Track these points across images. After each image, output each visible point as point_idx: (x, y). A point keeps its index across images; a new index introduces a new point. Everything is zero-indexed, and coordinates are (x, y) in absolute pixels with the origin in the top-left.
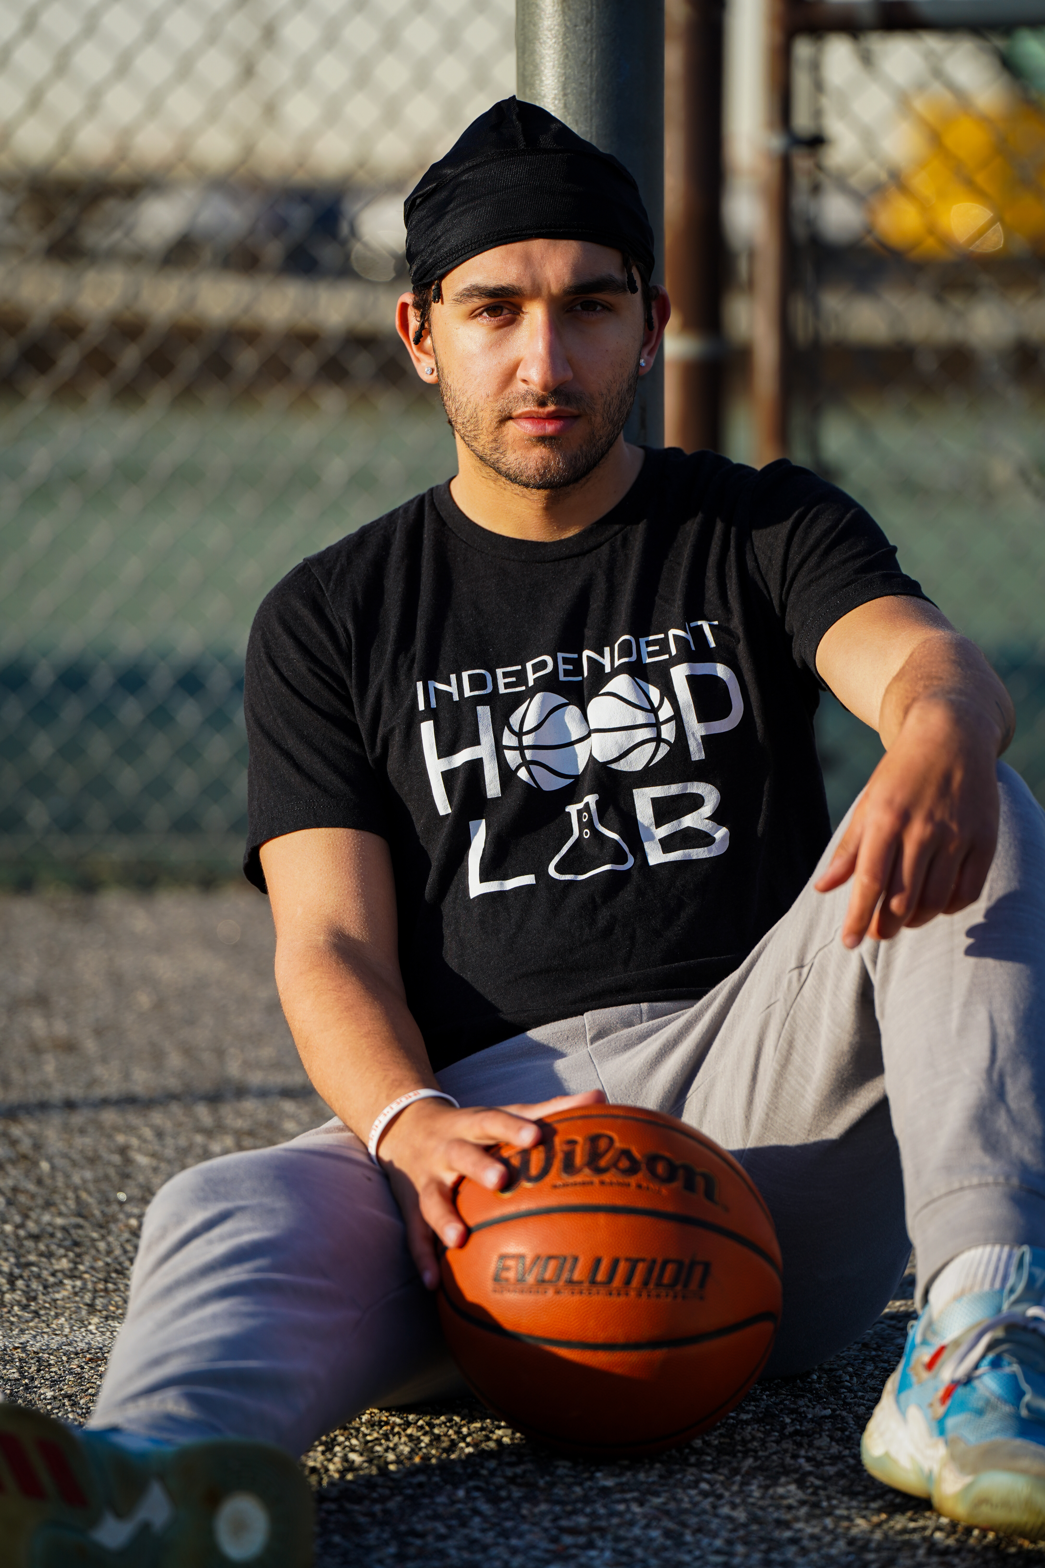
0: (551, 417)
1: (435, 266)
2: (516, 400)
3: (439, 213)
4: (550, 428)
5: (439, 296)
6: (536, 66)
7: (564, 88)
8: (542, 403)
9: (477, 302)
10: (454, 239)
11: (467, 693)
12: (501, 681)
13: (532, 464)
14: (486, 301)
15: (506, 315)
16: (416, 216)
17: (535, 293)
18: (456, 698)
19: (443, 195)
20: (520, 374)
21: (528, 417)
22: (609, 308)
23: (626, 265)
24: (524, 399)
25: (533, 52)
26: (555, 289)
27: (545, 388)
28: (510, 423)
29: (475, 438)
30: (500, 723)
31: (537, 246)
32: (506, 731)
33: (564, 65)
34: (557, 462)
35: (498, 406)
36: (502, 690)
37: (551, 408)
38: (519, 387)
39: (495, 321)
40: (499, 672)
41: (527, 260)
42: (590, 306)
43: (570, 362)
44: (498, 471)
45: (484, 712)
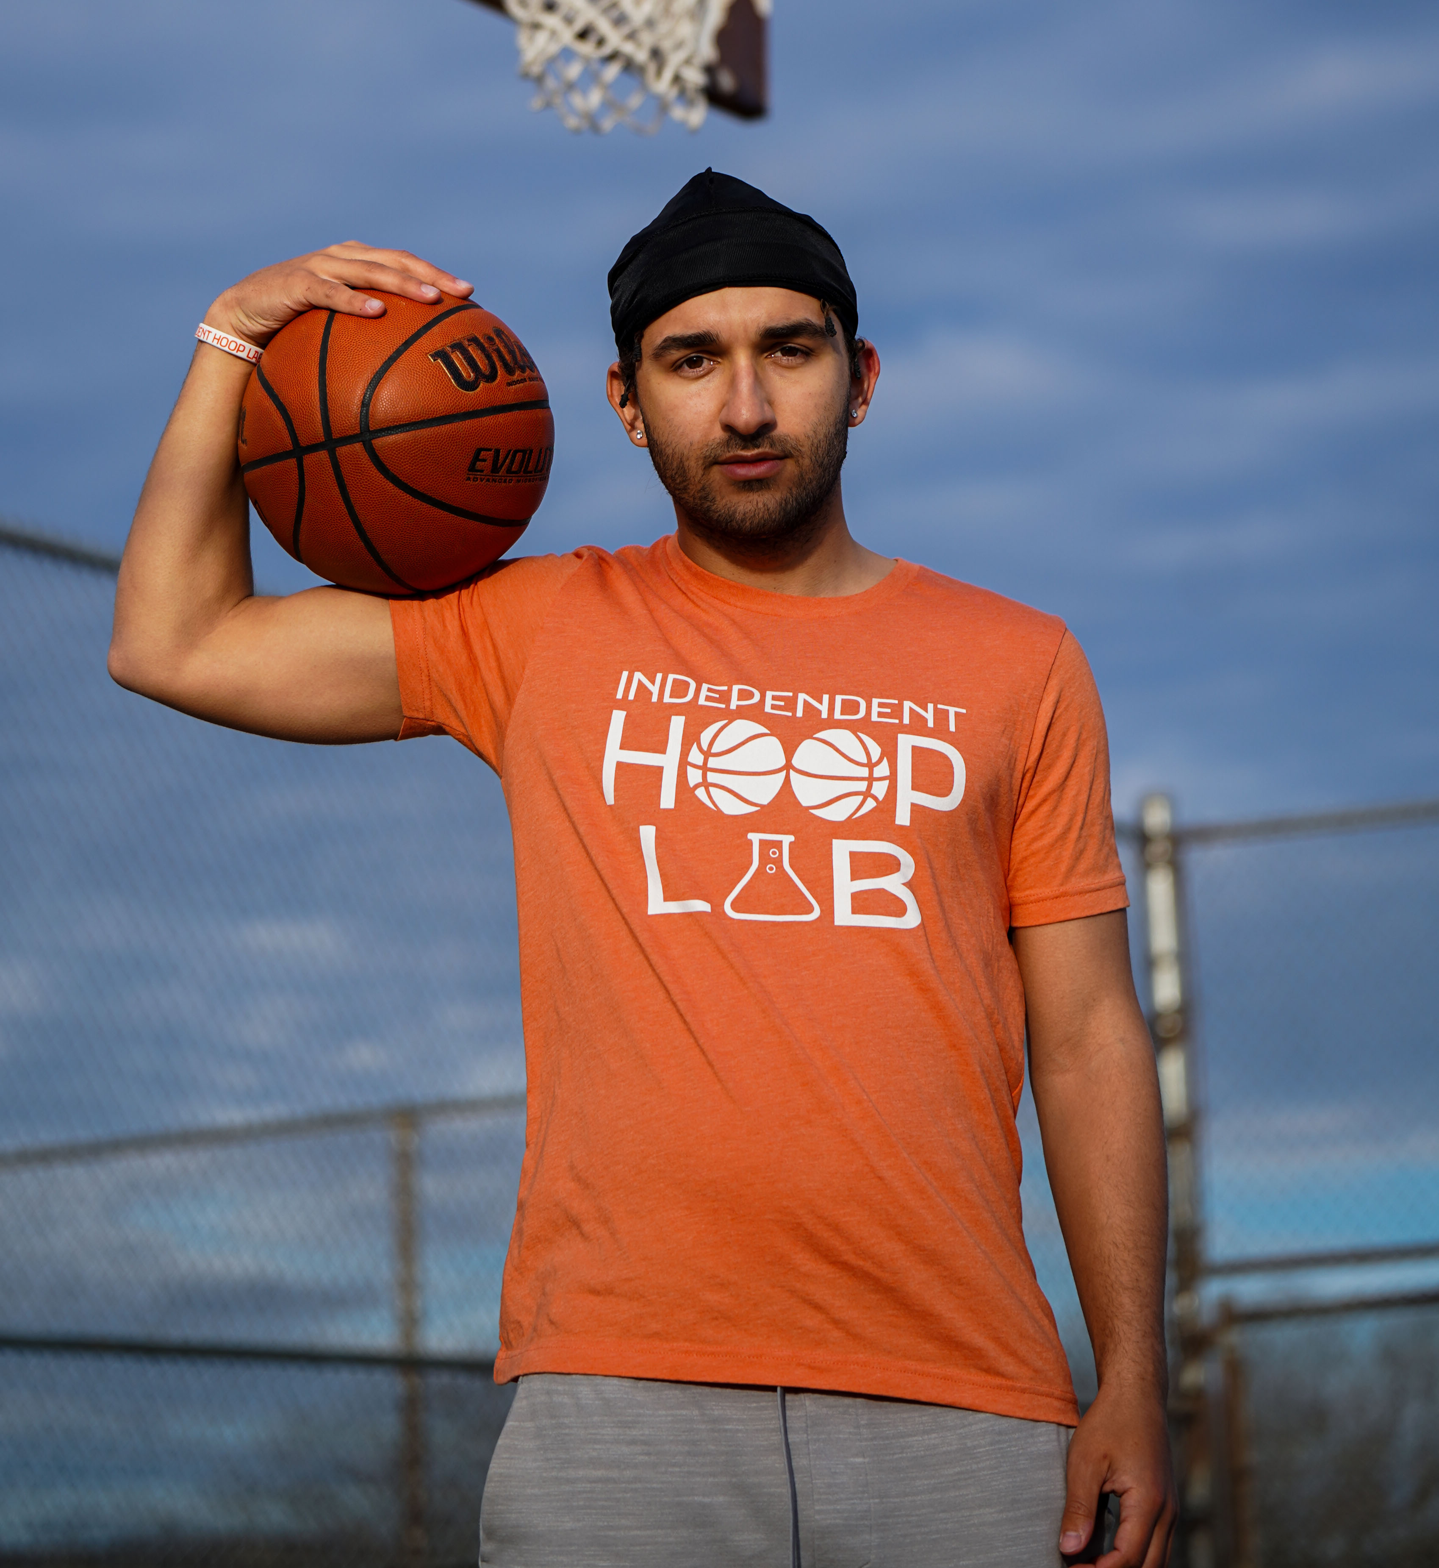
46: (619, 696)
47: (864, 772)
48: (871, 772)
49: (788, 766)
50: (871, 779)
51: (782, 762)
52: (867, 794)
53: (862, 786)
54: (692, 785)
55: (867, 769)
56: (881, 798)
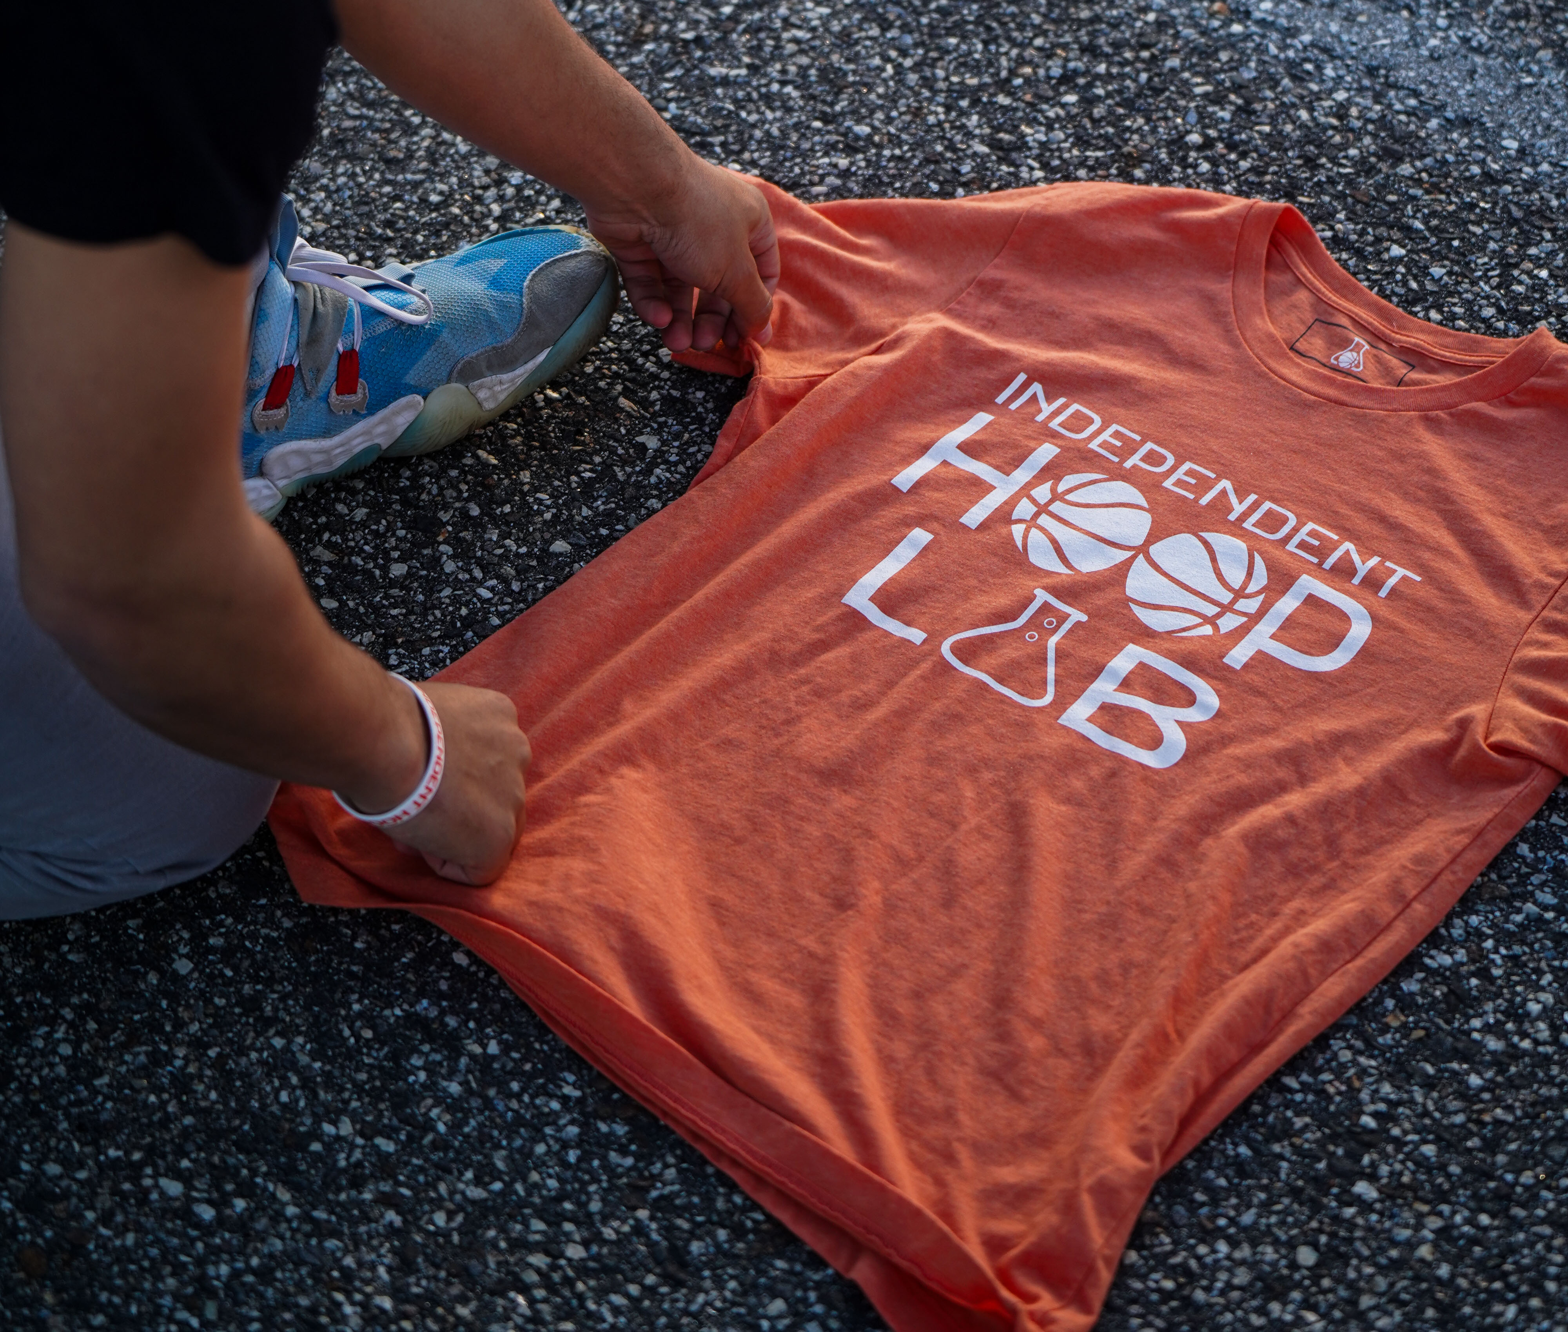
46: (1000, 400)
47: (1226, 597)
48: (1234, 601)
49: (1143, 549)
50: (1226, 609)
51: (1139, 541)
52: (1211, 621)
53: (1211, 610)
54: (1015, 517)
55: (1231, 596)
56: (1222, 631)
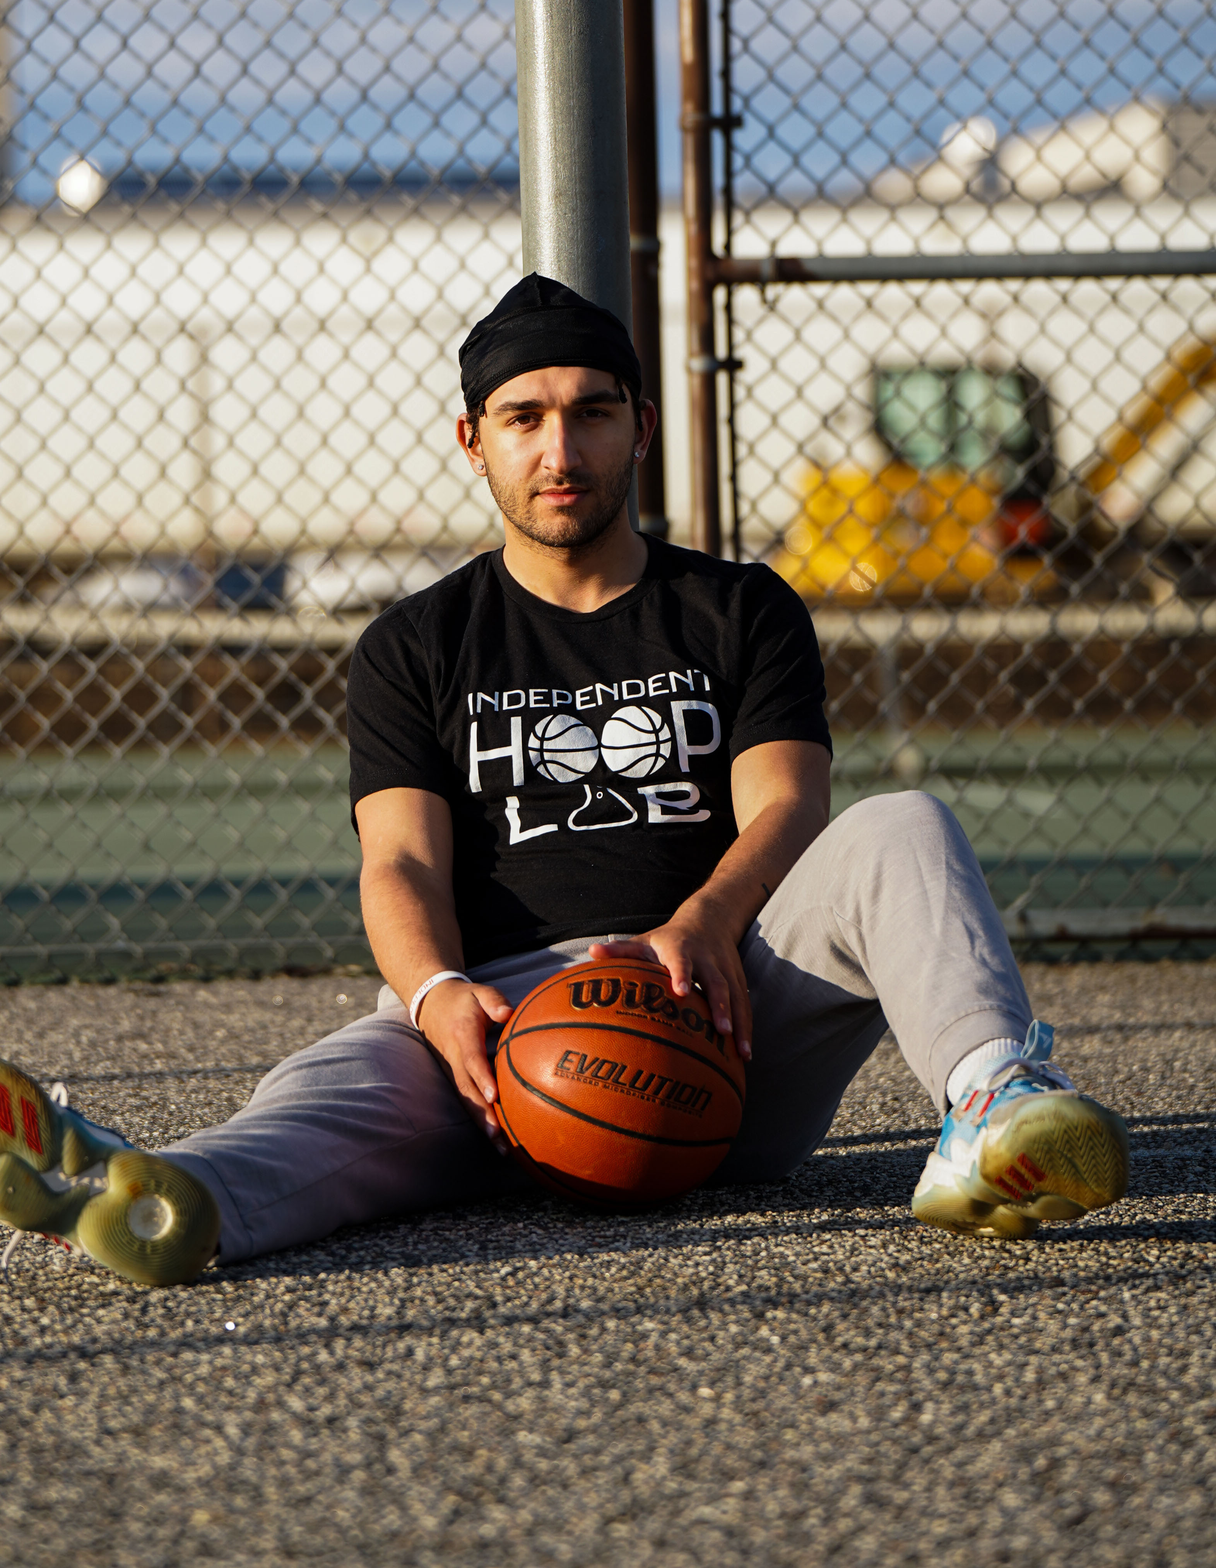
0: (567, 492)
1: (479, 391)
2: (541, 481)
3: (482, 354)
4: (567, 500)
5: (484, 412)
6: (537, 243)
7: (558, 257)
8: (560, 482)
9: (510, 414)
10: (493, 371)
11: (505, 707)
12: (532, 698)
13: (555, 528)
14: (517, 413)
15: (532, 423)
16: (467, 357)
17: (552, 405)
18: (497, 709)
19: (484, 341)
20: (543, 462)
21: (552, 493)
22: (607, 415)
23: (618, 384)
24: (547, 480)
25: (535, 233)
26: (566, 401)
27: (561, 472)
28: (538, 498)
29: (514, 511)
30: (527, 730)
31: (552, 372)
32: (532, 736)
33: (558, 241)
34: (573, 526)
35: (528, 486)
36: (532, 705)
37: (566, 486)
38: (543, 472)
39: (524, 427)
40: (532, 691)
41: (545, 382)
42: (593, 413)
43: (580, 453)
44: (532, 536)
45: (516, 722)
